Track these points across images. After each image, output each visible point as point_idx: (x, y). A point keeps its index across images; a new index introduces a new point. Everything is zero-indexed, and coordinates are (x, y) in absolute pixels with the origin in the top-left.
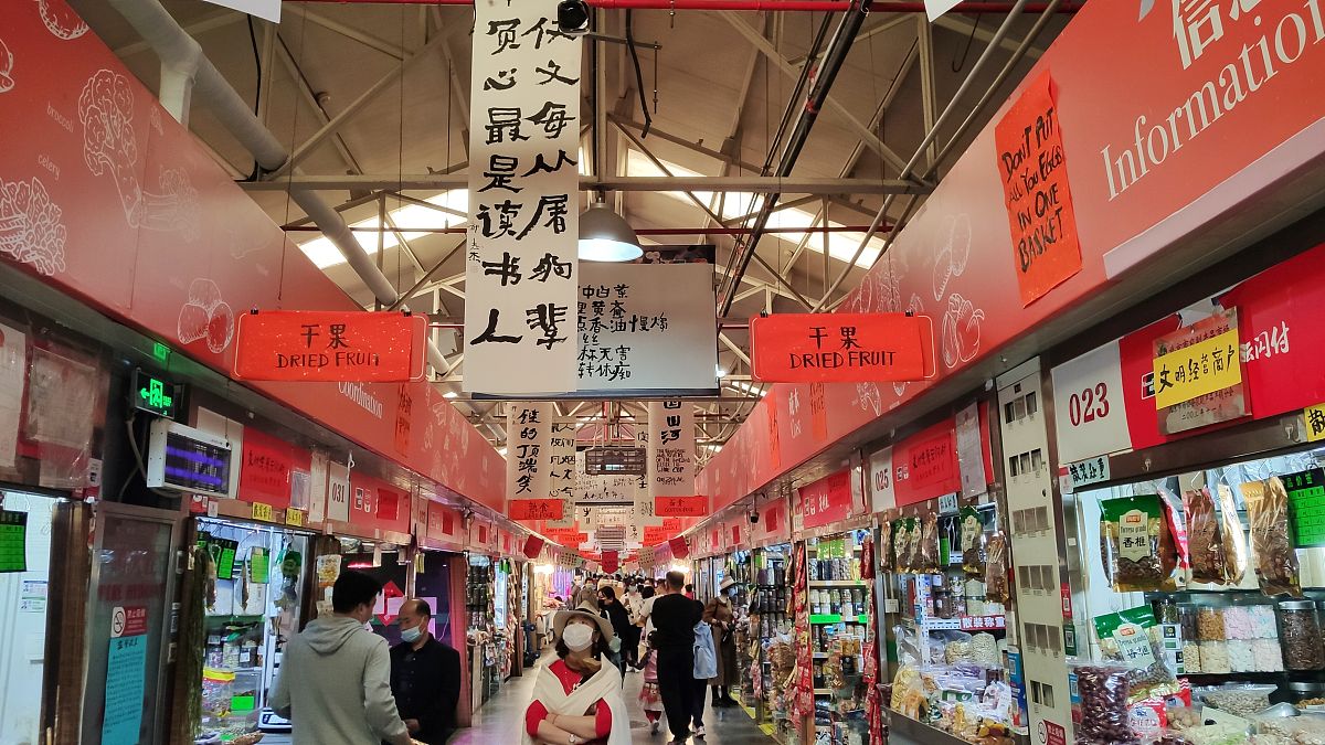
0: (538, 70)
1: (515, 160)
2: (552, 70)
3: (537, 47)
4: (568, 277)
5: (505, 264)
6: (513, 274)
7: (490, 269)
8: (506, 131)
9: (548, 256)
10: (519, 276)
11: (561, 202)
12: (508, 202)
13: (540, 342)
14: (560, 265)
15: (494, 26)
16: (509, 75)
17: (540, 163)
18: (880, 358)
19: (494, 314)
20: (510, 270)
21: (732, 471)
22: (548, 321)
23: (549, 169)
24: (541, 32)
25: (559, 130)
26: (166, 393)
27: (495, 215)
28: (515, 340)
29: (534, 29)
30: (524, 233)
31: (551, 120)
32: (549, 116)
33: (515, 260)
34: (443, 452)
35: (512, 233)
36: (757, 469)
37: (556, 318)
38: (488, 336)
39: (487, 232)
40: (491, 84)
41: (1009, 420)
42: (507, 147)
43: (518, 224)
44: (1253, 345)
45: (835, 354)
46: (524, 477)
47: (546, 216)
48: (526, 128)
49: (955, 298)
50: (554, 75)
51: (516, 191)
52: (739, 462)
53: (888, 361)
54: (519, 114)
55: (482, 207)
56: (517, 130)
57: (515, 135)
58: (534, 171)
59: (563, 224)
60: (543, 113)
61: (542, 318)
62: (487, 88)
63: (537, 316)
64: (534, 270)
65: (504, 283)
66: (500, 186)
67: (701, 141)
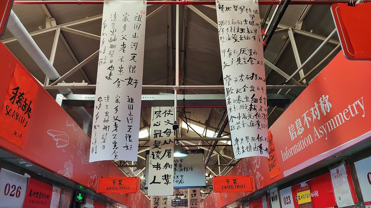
0: (165, 122)
1: (160, 141)
2: (168, 122)
3: (165, 117)
4: (171, 168)
5: (157, 165)
6: (159, 168)
7: (154, 166)
8: (158, 135)
9: (167, 163)
10: (160, 168)
11: (170, 151)
12: (158, 151)
13: (165, 183)
14: (170, 165)
15: (156, 112)
16: (159, 123)
17: (165, 142)
18: (242, 186)
19: (155, 177)
20: (158, 167)
21: (210, 204)
22: (167, 178)
23: (167, 143)
24: (166, 113)
25: (170, 135)
26: (81, 196)
27: (155, 154)
28: (159, 183)
29: (164, 113)
30: (162, 158)
31: (168, 133)
32: (167, 132)
33: (160, 164)
34: (135, 200)
35: (159, 158)
36: (217, 204)
37: (169, 178)
38: (153, 182)
39: (153, 158)
40: (155, 125)
41: (273, 201)
42: (158, 138)
43: (160, 156)
44: (313, 193)
45: (232, 186)
46: (155, 207)
47: (167, 154)
48: (162, 134)
49: (258, 173)
50: (168, 123)
51: (160, 148)
52: (212, 201)
53: (244, 187)
54: (161, 131)
55: (153, 152)
56: (160, 135)
57: (160, 136)
58: (164, 144)
59: (170, 156)
60: (166, 131)
61: (166, 178)
62: (154, 126)
63: (164, 177)
64: (164, 167)
65: (157, 170)
66: (157, 147)
67: (200, 121)
